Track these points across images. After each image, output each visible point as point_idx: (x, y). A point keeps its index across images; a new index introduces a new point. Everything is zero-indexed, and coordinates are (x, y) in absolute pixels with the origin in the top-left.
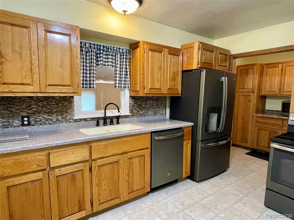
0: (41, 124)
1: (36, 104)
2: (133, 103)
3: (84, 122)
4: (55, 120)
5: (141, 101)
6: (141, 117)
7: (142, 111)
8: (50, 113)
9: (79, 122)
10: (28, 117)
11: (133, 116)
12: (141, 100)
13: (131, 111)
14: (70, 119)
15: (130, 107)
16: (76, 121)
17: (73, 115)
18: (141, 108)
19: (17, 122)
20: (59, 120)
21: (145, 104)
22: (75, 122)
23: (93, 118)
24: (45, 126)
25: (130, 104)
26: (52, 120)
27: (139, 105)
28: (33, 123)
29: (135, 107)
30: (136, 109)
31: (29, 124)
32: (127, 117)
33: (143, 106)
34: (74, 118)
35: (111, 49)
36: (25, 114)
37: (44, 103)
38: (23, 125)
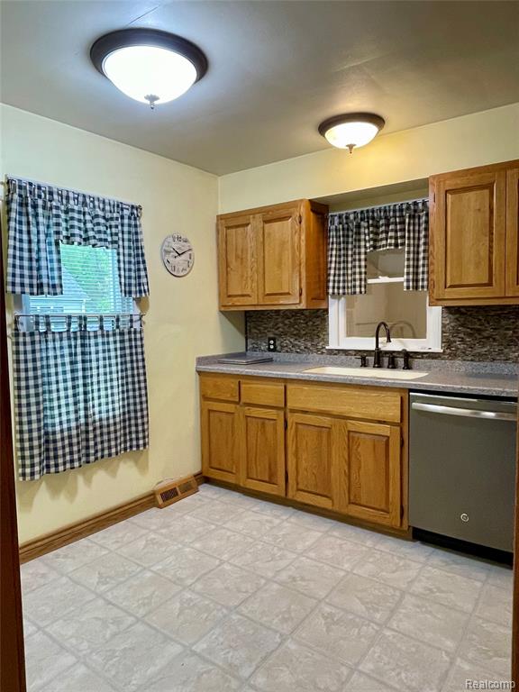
0: (287, 351)
1: (283, 322)
2: (452, 324)
3: (344, 357)
4: (302, 347)
5: (480, 320)
6: (482, 364)
7: (483, 347)
8: (298, 336)
9: (335, 354)
10: (274, 339)
11: (453, 356)
12: (481, 317)
13: (447, 343)
14: (323, 348)
15: (443, 332)
16: (331, 352)
17: (327, 343)
18: (479, 337)
19: (264, 346)
20: (308, 349)
21: (495, 329)
22: (331, 354)
23: (360, 351)
24: (292, 355)
25: (444, 326)
26: (299, 346)
27: (472, 329)
28: (279, 348)
29: (462, 335)
30: (463, 340)
31: (274, 350)
32: (436, 358)
33: (485, 334)
34: (327, 348)
35: (395, 211)
36: (272, 336)
37: (292, 320)
38: (269, 350)
